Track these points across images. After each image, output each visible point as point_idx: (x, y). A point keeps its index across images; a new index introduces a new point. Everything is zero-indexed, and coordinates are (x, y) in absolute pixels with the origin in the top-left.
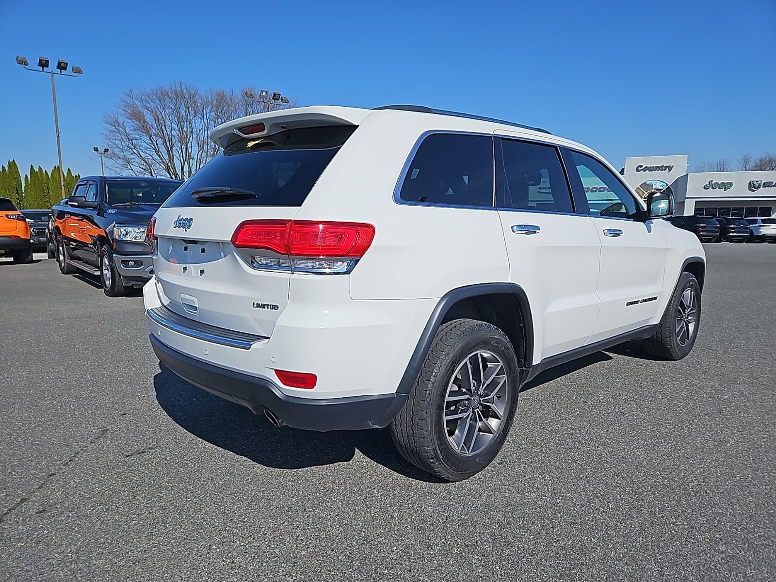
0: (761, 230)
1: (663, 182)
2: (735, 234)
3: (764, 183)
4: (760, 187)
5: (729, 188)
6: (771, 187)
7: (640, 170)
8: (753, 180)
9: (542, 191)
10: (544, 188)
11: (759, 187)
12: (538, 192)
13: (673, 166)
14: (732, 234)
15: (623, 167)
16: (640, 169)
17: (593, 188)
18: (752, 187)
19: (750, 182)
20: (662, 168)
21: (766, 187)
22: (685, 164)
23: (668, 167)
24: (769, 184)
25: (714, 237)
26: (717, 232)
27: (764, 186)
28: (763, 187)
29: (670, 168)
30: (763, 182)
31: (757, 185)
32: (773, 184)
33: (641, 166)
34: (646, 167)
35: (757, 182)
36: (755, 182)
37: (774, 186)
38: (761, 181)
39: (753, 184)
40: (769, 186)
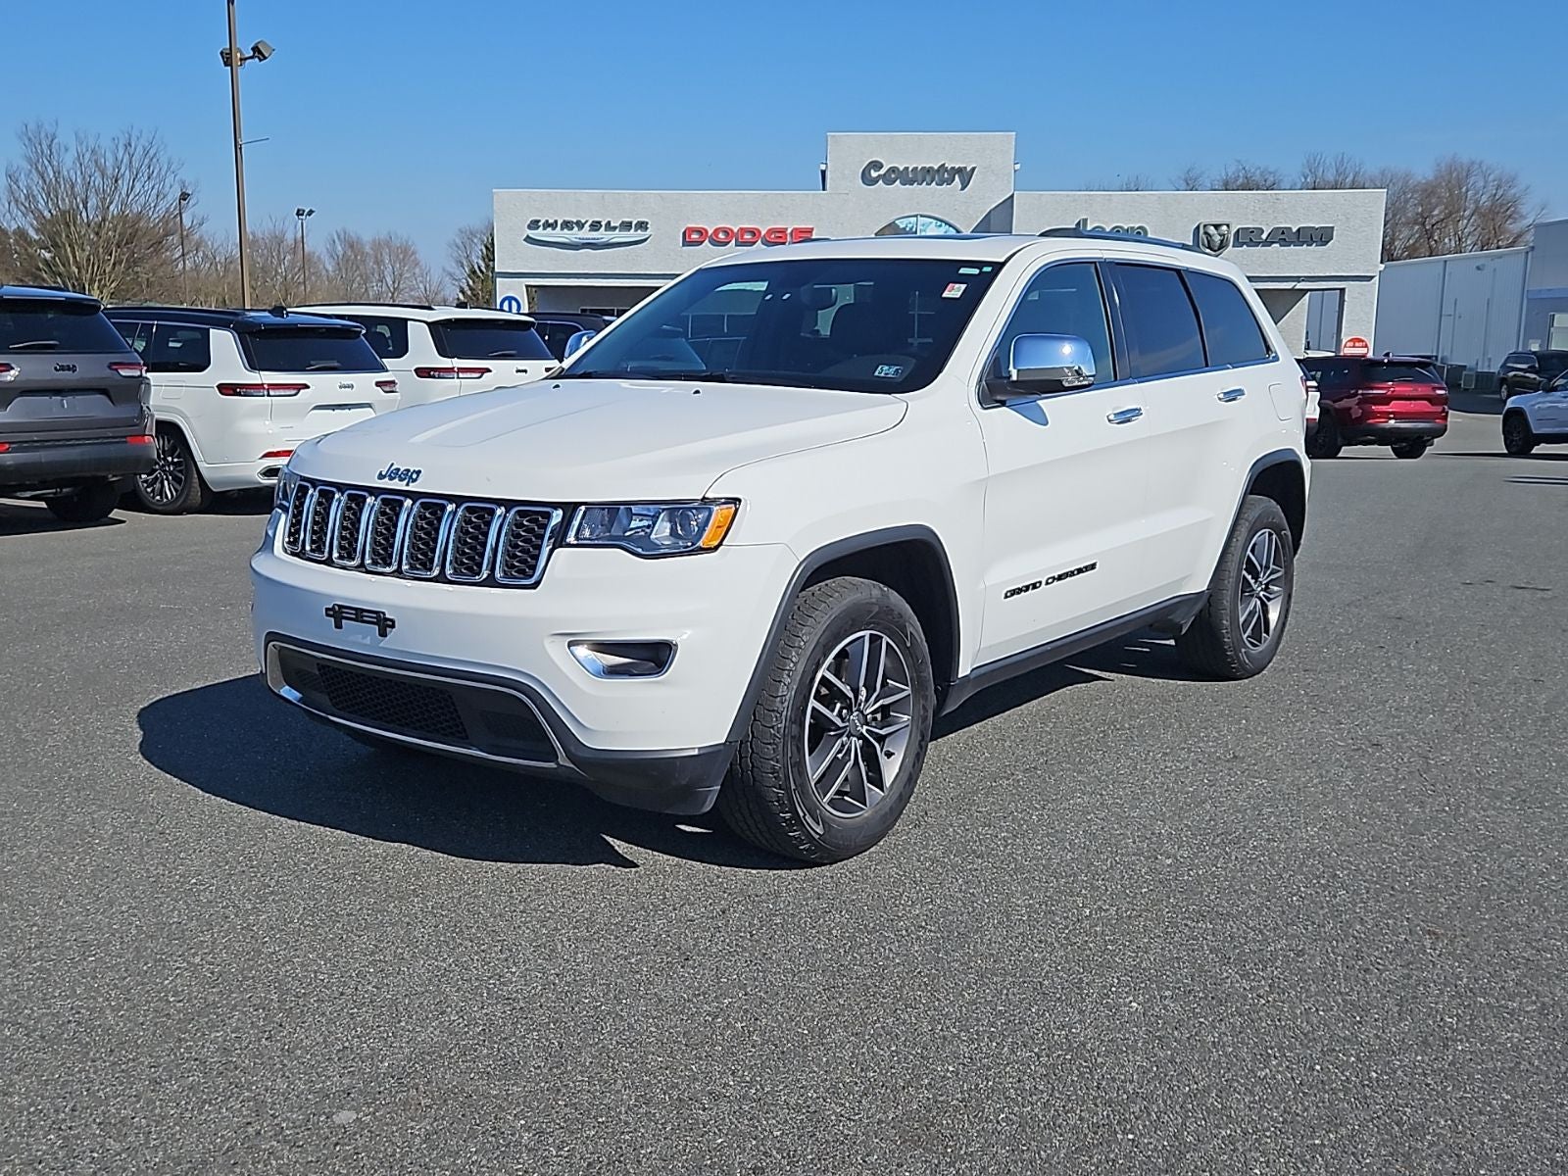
1: (946, 223)
3: (1238, 232)
4: (1227, 246)
6: (1257, 244)
7: (875, 181)
8: (1207, 222)
9: (539, 234)
10: (547, 225)
11: (1223, 246)
12: (528, 239)
13: (973, 169)
15: (823, 167)
16: (874, 174)
17: (716, 231)
18: (1206, 241)
19: (1198, 227)
20: (940, 175)
21: (1242, 244)
22: (1010, 166)
23: (960, 171)
24: (1252, 236)
27: (1238, 243)
28: (1233, 246)
29: (965, 176)
30: (1234, 231)
31: (1217, 239)
32: (1264, 236)
33: (877, 165)
34: (893, 170)
35: (1217, 227)
36: (1212, 230)
37: (1267, 243)
38: (1228, 226)
39: (1206, 233)
40: (1252, 243)
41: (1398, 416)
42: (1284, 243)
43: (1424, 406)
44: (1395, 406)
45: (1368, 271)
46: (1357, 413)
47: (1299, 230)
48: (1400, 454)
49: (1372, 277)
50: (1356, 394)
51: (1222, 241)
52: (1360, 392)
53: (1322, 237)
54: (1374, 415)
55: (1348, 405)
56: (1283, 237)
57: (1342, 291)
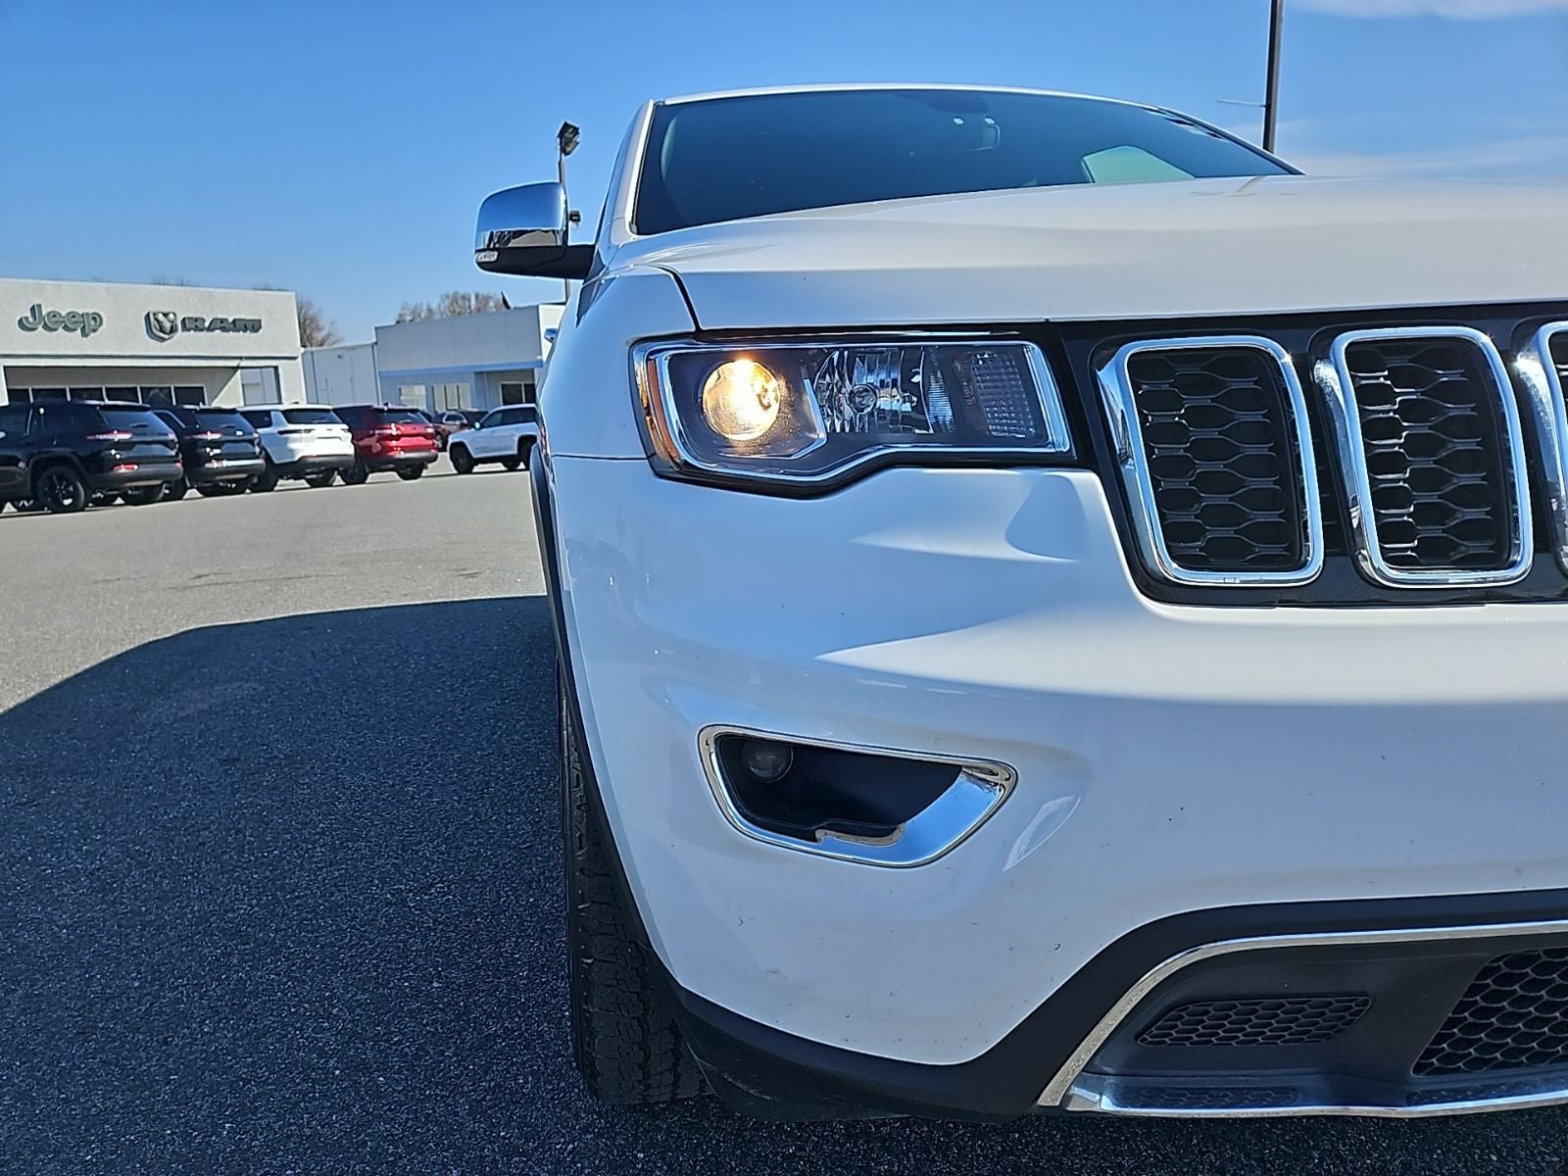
0: (292, 446)
2: (225, 463)
3: (184, 320)
4: (176, 330)
5: (95, 331)
6: (202, 330)
8: (155, 311)
11: (173, 330)
14: (215, 464)
18: (158, 327)
19: (148, 315)
21: (189, 330)
24: (196, 323)
25: (167, 479)
26: (173, 460)
27: (185, 328)
28: (183, 330)
30: (180, 318)
31: (167, 324)
32: (207, 324)
35: (164, 314)
36: (161, 317)
37: (210, 329)
38: (174, 314)
39: (156, 320)
40: (197, 329)
41: (404, 449)
42: (223, 329)
43: (422, 441)
44: (404, 441)
45: (292, 353)
46: (377, 447)
47: (234, 320)
48: (405, 477)
49: (295, 358)
50: (374, 434)
51: (172, 327)
52: (377, 432)
53: (254, 326)
54: (392, 449)
55: (369, 443)
56: (222, 325)
57: (276, 368)
